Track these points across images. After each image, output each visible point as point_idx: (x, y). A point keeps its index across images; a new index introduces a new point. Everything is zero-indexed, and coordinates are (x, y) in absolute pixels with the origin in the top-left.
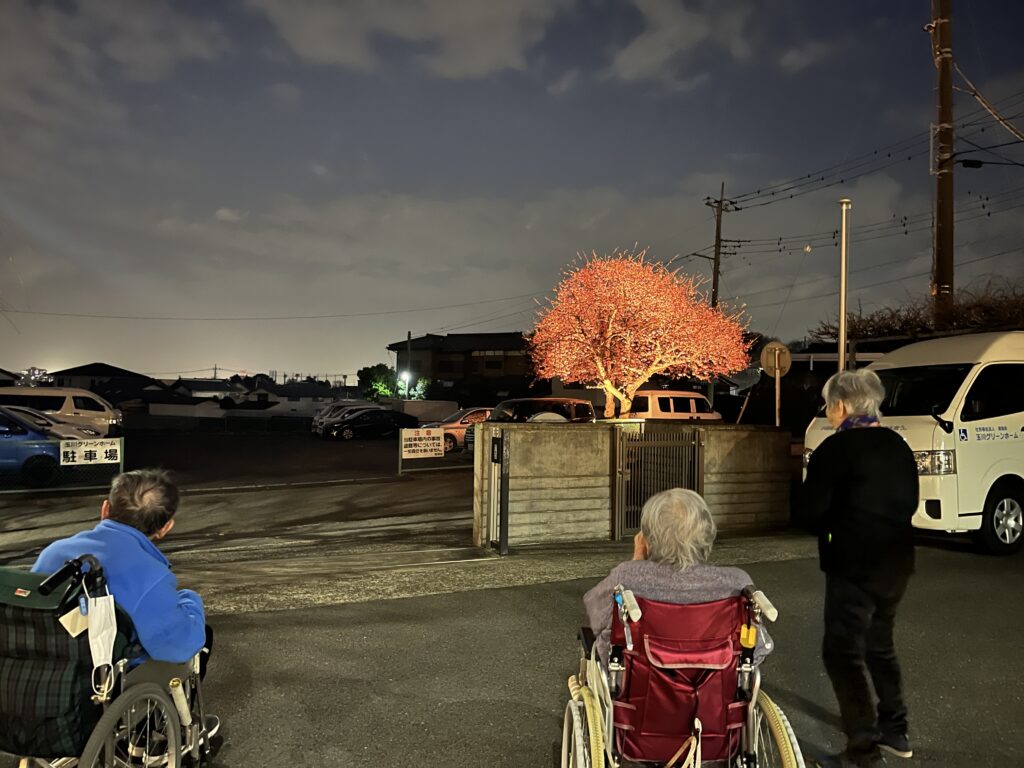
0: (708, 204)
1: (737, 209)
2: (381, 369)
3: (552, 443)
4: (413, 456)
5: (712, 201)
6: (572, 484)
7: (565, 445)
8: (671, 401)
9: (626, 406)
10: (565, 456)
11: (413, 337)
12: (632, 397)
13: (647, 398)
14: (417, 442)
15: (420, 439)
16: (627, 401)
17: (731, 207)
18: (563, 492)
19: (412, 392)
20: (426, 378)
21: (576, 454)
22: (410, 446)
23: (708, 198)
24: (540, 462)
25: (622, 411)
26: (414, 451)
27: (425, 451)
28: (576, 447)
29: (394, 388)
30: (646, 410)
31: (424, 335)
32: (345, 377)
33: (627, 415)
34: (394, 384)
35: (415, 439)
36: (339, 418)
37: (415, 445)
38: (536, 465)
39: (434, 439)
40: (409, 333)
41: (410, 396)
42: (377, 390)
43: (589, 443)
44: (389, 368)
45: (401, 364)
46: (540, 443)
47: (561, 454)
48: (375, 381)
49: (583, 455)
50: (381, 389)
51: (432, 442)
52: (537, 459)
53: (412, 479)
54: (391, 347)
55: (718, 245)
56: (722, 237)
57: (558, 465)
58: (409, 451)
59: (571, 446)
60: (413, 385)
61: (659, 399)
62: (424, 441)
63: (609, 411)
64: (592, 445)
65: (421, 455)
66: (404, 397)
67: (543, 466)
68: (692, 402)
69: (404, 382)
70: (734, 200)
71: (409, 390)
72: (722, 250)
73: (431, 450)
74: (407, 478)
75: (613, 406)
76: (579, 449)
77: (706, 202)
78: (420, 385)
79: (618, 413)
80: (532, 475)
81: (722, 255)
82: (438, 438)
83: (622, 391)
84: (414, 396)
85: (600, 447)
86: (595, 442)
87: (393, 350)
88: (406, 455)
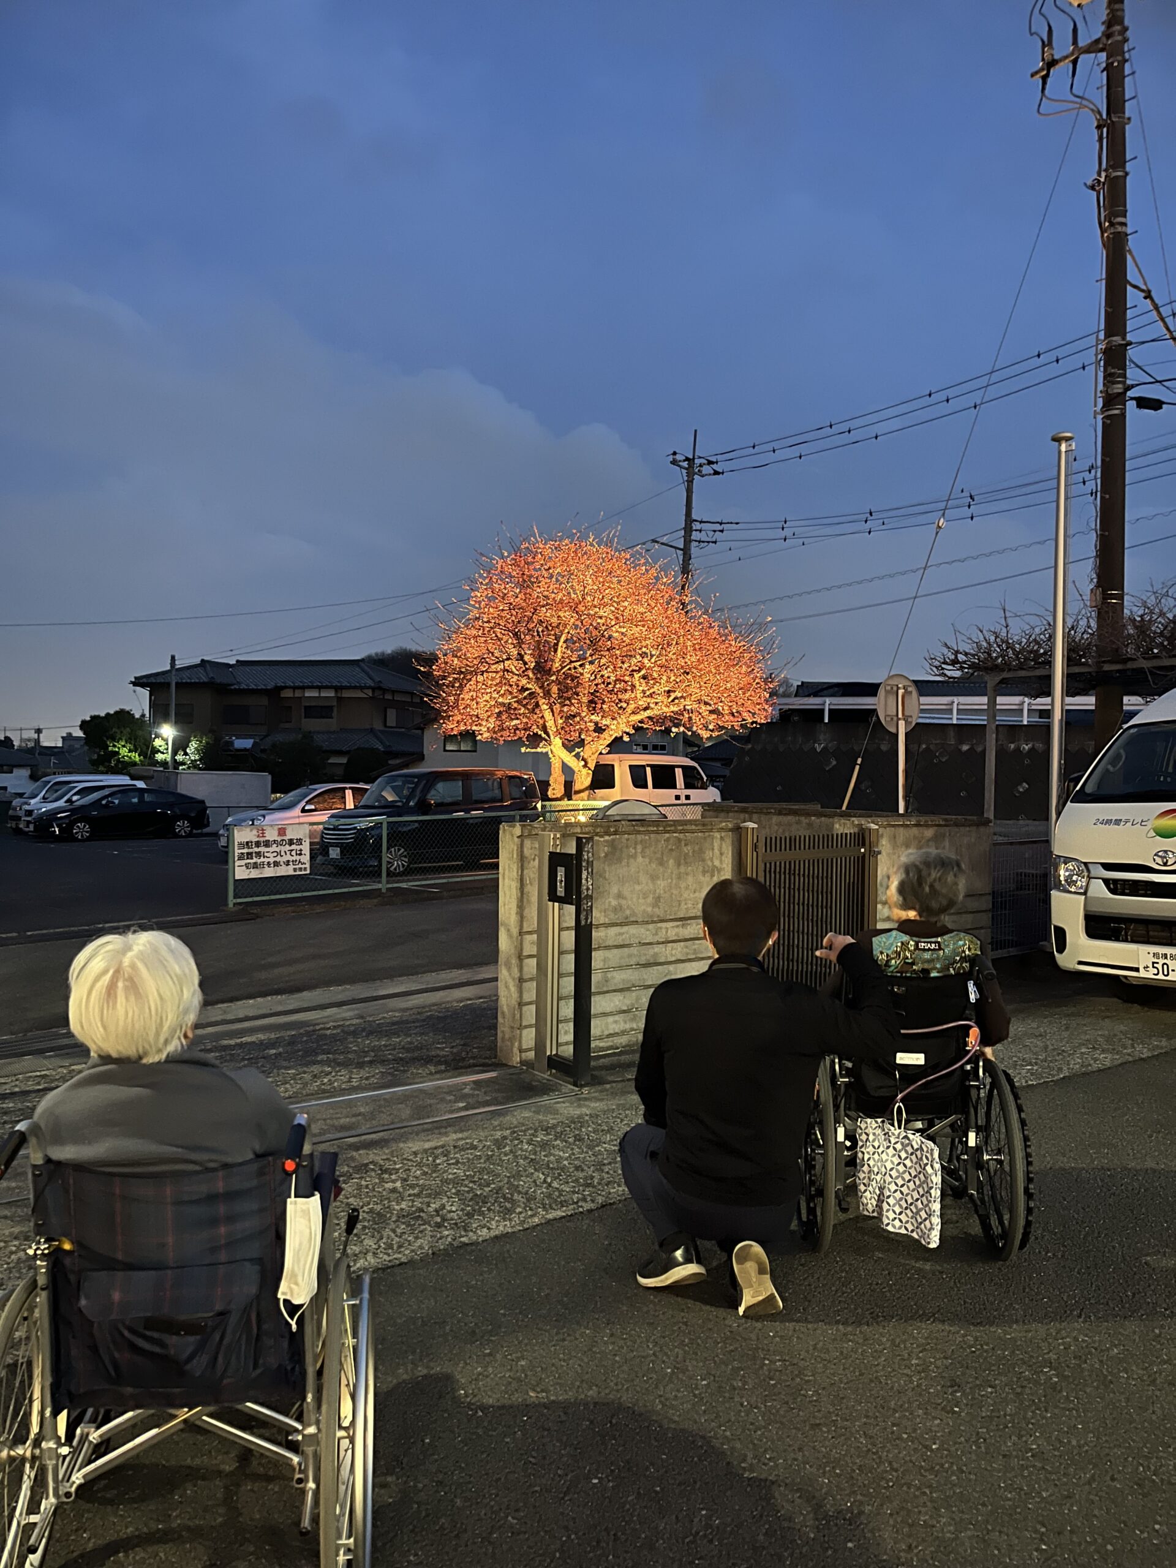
0: (674, 462)
1: (716, 473)
2: (123, 717)
3: (640, 859)
4: (254, 874)
5: (678, 457)
6: (672, 934)
7: (661, 863)
8: (648, 770)
9: (583, 778)
10: (662, 884)
11: (179, 664)
12: (592, 765)
13: (613, 766)
14: (262, 849)
15: (267, 844)
16: (585, 771)
17: (707, 469)
18: (657, 949)
19: (179, 757)
20: (203, 734)
21: (679, 878)
22: (250, 855)
23: (675, 453)
24: (619, 896)
25: (577, 786)
26: (255, 866)
27: (276, 864)
28: (679, 865)
29: (148, 751)
30: (611, 785)
31: (197, 661)
32: (39, 731)
33: (585, 795)
34: (148, 742)
35: (258, 844)
36: (61, 803)
37: (258, 854)
38: (614, 903)
39: (291, 842)
40: (173, 658)
41: (177, 764)
42: (118, 753)
43: (699, 856)
44: (137, 716)
45: (160, 712)
46: (620, 860)
47: (654, 878)
48: (113, 739)
49: (690, 879)
50: (124, 751)
51: (288, 847)
52: (615, 890)
53: (257, 917)
54: (138, 682)
55: (688, 529)
56: (694, 516)
57: (650, 900)
58: (247, 866)
59: (671, 862)
60: (180, 746)
61: (631, 767)
62: (274, 848)
63: (556, 789)
64: (703, 860)
65: (269, 872)
66: (164, 764)
67: (623, 902)
68: (679, 772)
69: (166, 740)
70: (713, 459)
71: (175, 753)
72: (695, 535)
73: (287, 863)
74: (246, 914)
75: (562, 779)
76: (682, 869)
77: (671, 458)
78: (193, 745)
79: (569, 791)
80: (607, 921)
81: (694, 544)
82: (300, 841)
83: (577, 756)
84: (183, 763)
85: (717, 863)
86: (708, 854)
87: (143, 686)
88: (241, 872)
